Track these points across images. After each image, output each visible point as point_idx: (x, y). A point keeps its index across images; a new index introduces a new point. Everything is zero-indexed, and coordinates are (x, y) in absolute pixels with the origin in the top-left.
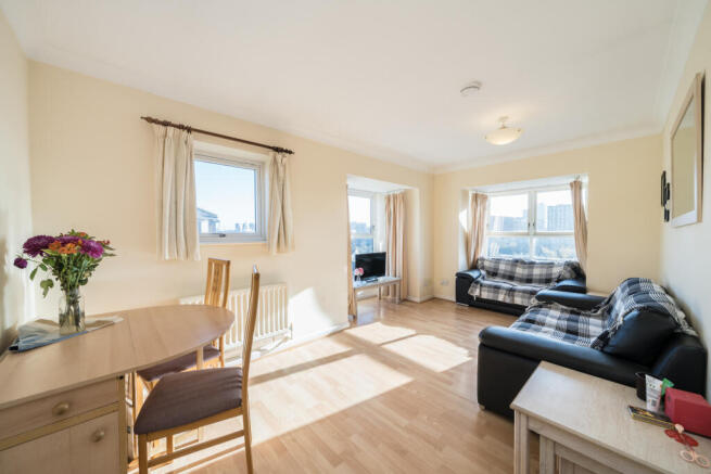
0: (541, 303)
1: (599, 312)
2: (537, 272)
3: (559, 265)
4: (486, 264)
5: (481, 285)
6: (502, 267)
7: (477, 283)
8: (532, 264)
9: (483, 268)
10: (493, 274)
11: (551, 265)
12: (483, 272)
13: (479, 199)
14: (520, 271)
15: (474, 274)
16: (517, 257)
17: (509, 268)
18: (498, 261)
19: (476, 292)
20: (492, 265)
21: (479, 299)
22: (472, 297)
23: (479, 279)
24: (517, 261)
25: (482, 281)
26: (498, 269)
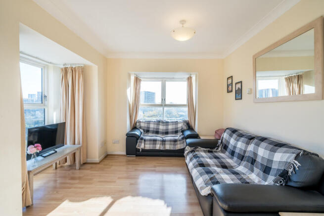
0: (192, 148)
1: (220, 149)
2: (170, 127)
3: (180, 123)
4: (142, 125)
5: (145, 140)
6: (152, 126)
7: (142, 139)
8: (167, 123)
9: (140, 128)
10: (147, 131)
11: (176, 123)
12: (142, 131)
13: (137, 80)
14: (162, 128)
15: (137, 133)
16: (159, 118)
17: (155, 126)
18: (149, 122)
19: (141, 146)
20: (146, 125)
21: (143, 150)
22: (139, 149)
23: (142, 136)
24: (159, 122)
25: (144, 137)
26: (149, 128)
